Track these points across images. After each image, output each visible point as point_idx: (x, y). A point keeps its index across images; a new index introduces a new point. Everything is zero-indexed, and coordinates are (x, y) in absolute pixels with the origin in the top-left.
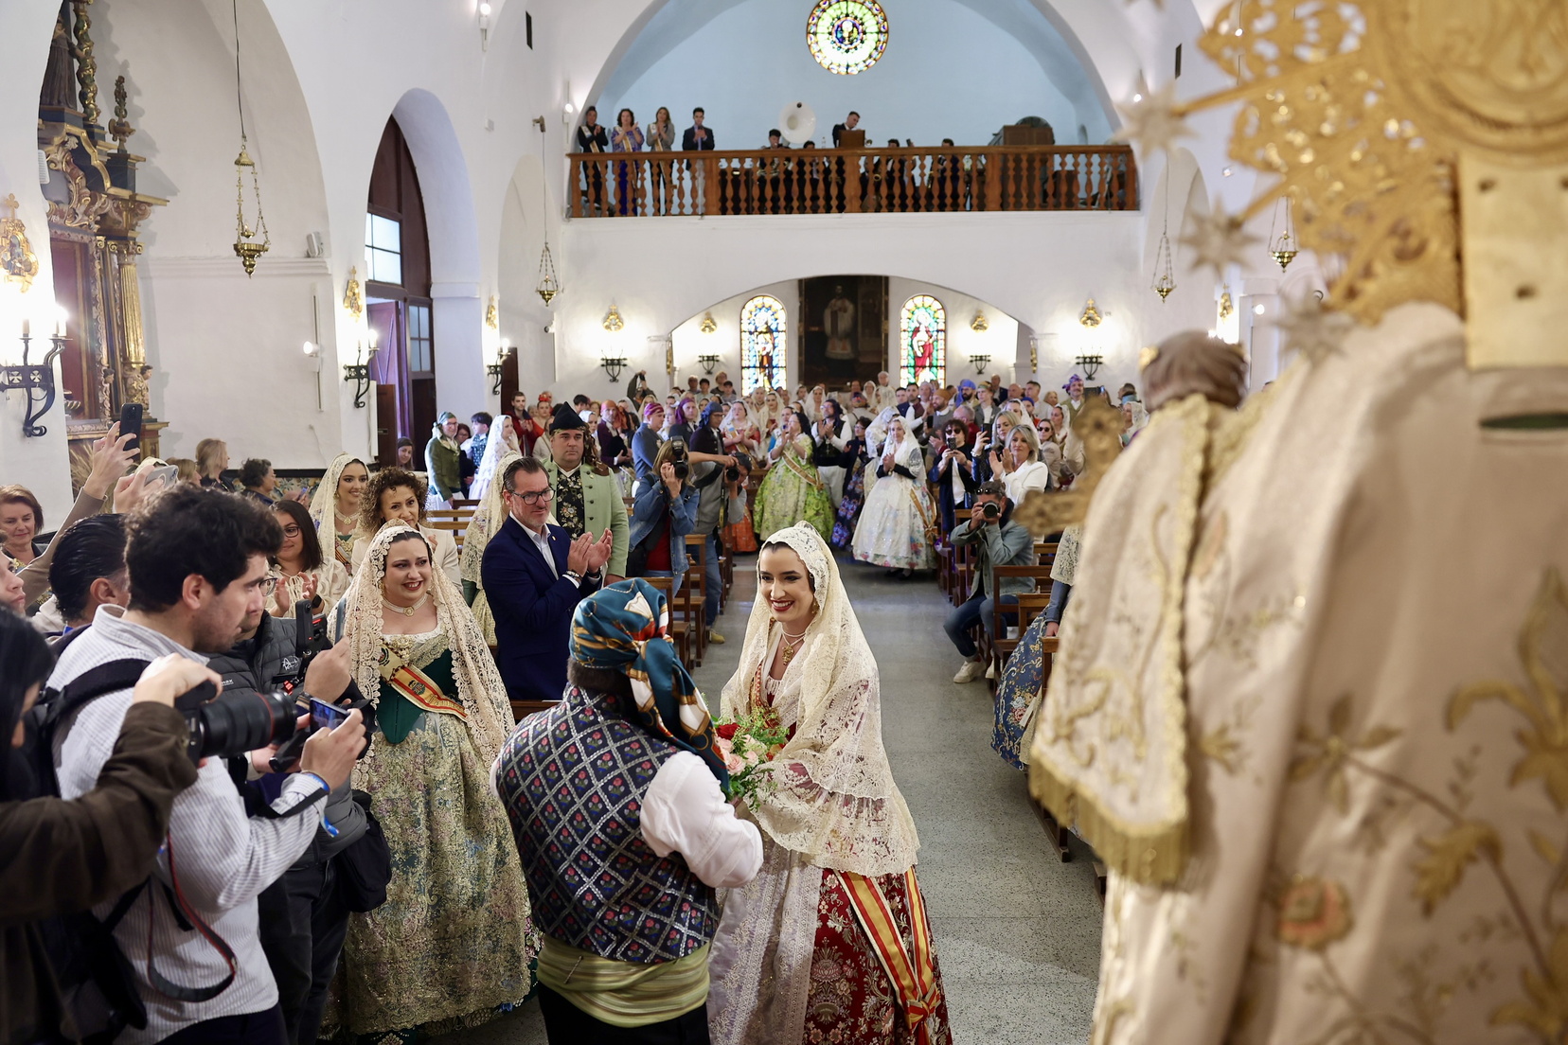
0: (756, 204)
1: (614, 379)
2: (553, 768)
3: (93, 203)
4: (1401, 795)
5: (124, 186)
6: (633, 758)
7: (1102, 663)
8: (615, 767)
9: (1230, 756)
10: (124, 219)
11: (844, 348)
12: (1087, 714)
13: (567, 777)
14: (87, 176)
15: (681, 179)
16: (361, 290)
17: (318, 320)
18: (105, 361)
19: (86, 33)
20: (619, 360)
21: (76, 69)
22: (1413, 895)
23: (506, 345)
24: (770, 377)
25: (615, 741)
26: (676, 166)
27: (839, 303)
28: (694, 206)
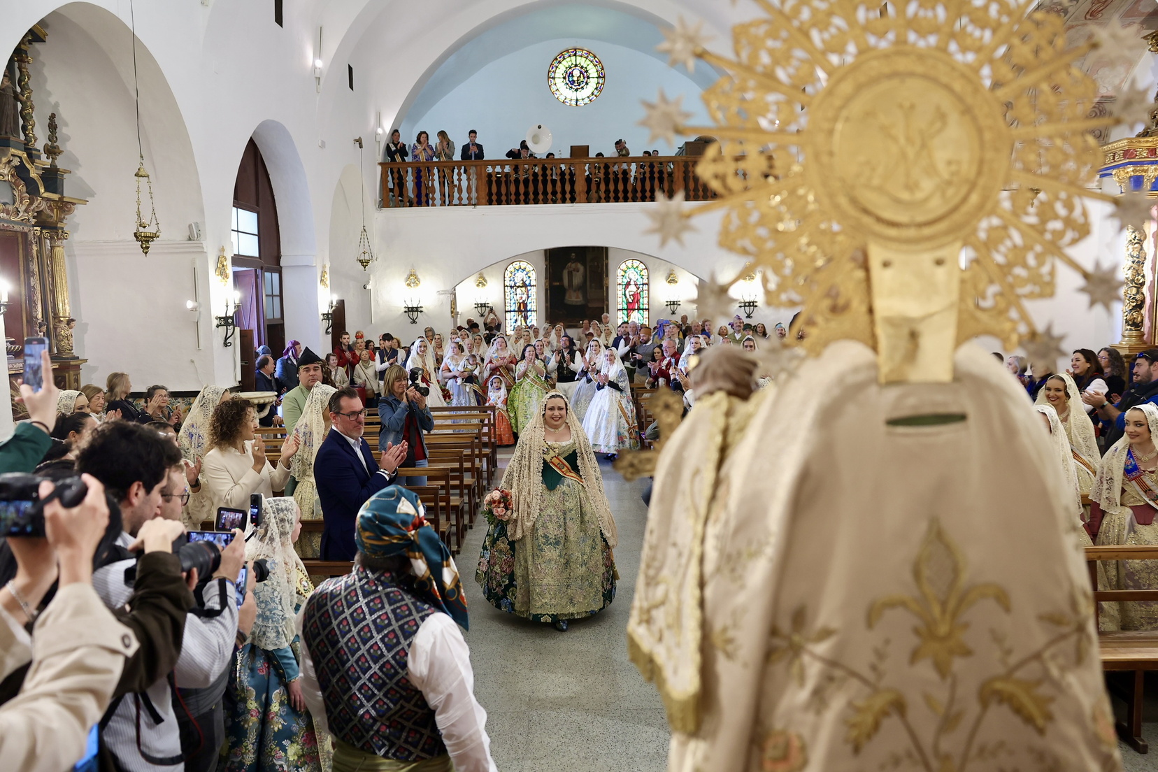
0: (513, 197)
1: (414, 322)
2: (345, 623)
3: (31, 204)
4: (838, 673)
5: (55, 192)
6: (403, 618)
7: (665, 573)
8: (390, 624)
9: (730, 648)
10: (54, 214)
11: (577, 297)
12: (656, 606)
13: (355, 631)
14: (27, 185)
15: (460, 180)
16: (229, 263)
17: (197, 286)
18: (40, 316)
19: (27, 84)
20: (417, 308)
21: (19, 109)
22: (846, 741)
23: (335, 299)
24: (526, 318)
25: (390, 605)
26: (456, 171)
27: (573, 265)
28: (469, 199)
